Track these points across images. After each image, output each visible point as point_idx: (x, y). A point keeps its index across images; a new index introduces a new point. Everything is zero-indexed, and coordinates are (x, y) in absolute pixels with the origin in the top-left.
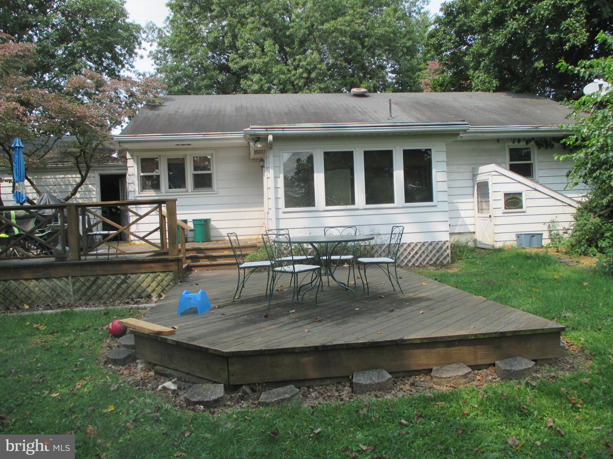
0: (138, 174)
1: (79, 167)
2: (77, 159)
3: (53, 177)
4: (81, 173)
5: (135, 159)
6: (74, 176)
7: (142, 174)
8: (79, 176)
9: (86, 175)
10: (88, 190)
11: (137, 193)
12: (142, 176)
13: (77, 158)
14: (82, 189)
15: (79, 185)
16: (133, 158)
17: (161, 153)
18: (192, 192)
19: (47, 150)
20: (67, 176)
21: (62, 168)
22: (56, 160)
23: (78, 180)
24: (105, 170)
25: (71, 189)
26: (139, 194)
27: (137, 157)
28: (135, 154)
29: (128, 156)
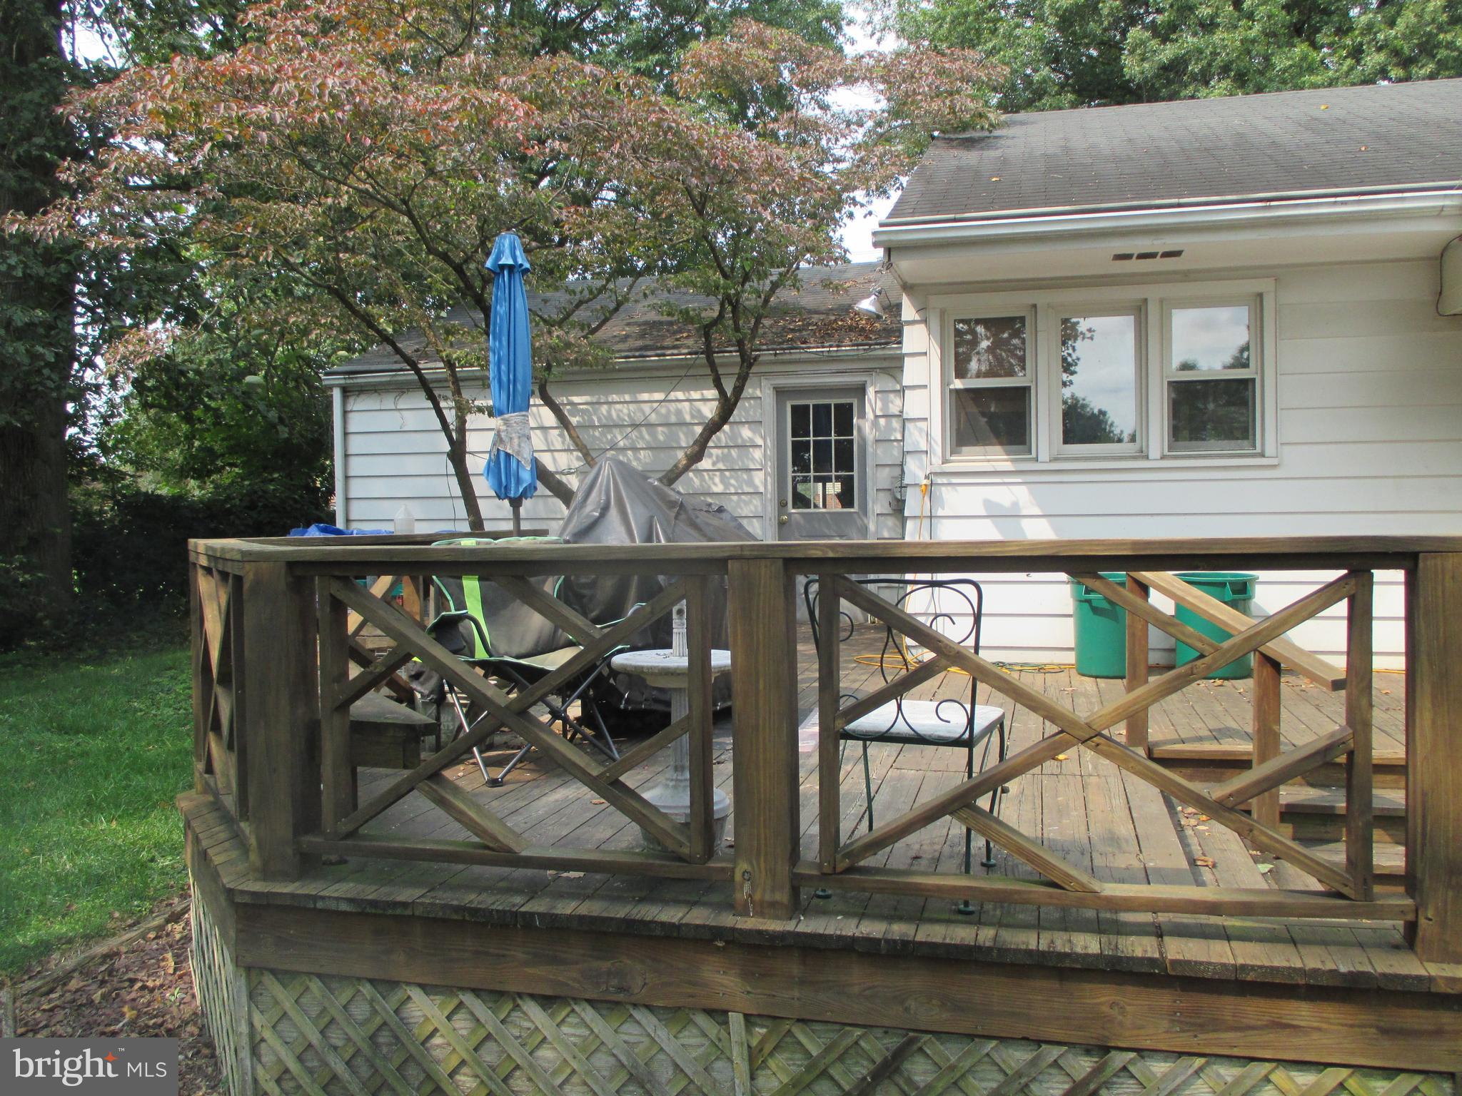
0: (944, 382)
1: (712, 365)
2: (707, 336)
3: (627, 398)
4: (718, 385)
5: (935, 323)
6: (695, 395)
7: (958, 384)
8: (712, 393)
9: (738, 390)
10: (740, 442)
11: (937, 460)
12: (957, 391)
13: (707, 330)
14: (719, 439)
15: (713, 428)
16: (925, 321)
17: (1041, 298)
18: (1163, 457)
19: (612, 306)
20: (673, 395)
21: (657, 369)
22: (640, 343)
23: (709, 410)
24: (795, 373)
25: (685, 440)
26: (945, 461)
27: (943, 313)
28: (936, 302)
29: (908, 311)
